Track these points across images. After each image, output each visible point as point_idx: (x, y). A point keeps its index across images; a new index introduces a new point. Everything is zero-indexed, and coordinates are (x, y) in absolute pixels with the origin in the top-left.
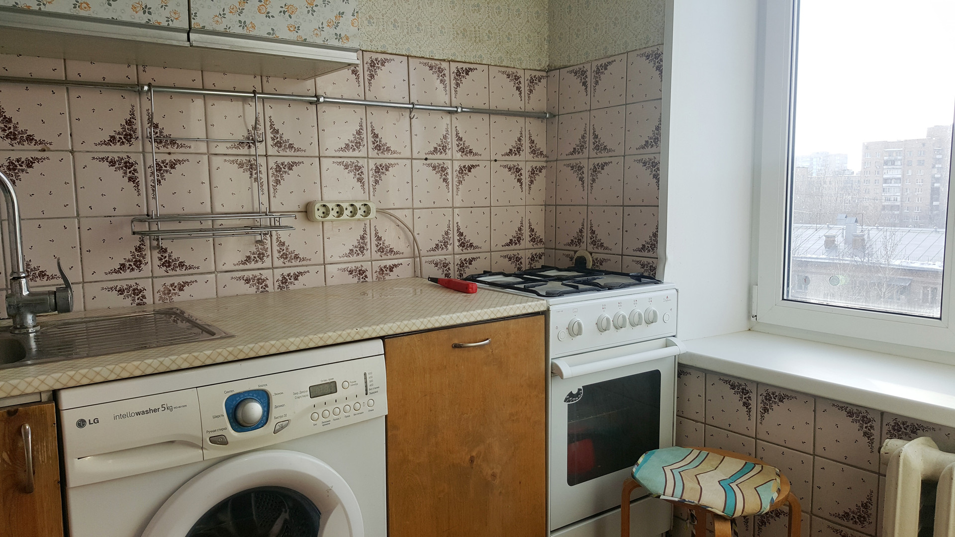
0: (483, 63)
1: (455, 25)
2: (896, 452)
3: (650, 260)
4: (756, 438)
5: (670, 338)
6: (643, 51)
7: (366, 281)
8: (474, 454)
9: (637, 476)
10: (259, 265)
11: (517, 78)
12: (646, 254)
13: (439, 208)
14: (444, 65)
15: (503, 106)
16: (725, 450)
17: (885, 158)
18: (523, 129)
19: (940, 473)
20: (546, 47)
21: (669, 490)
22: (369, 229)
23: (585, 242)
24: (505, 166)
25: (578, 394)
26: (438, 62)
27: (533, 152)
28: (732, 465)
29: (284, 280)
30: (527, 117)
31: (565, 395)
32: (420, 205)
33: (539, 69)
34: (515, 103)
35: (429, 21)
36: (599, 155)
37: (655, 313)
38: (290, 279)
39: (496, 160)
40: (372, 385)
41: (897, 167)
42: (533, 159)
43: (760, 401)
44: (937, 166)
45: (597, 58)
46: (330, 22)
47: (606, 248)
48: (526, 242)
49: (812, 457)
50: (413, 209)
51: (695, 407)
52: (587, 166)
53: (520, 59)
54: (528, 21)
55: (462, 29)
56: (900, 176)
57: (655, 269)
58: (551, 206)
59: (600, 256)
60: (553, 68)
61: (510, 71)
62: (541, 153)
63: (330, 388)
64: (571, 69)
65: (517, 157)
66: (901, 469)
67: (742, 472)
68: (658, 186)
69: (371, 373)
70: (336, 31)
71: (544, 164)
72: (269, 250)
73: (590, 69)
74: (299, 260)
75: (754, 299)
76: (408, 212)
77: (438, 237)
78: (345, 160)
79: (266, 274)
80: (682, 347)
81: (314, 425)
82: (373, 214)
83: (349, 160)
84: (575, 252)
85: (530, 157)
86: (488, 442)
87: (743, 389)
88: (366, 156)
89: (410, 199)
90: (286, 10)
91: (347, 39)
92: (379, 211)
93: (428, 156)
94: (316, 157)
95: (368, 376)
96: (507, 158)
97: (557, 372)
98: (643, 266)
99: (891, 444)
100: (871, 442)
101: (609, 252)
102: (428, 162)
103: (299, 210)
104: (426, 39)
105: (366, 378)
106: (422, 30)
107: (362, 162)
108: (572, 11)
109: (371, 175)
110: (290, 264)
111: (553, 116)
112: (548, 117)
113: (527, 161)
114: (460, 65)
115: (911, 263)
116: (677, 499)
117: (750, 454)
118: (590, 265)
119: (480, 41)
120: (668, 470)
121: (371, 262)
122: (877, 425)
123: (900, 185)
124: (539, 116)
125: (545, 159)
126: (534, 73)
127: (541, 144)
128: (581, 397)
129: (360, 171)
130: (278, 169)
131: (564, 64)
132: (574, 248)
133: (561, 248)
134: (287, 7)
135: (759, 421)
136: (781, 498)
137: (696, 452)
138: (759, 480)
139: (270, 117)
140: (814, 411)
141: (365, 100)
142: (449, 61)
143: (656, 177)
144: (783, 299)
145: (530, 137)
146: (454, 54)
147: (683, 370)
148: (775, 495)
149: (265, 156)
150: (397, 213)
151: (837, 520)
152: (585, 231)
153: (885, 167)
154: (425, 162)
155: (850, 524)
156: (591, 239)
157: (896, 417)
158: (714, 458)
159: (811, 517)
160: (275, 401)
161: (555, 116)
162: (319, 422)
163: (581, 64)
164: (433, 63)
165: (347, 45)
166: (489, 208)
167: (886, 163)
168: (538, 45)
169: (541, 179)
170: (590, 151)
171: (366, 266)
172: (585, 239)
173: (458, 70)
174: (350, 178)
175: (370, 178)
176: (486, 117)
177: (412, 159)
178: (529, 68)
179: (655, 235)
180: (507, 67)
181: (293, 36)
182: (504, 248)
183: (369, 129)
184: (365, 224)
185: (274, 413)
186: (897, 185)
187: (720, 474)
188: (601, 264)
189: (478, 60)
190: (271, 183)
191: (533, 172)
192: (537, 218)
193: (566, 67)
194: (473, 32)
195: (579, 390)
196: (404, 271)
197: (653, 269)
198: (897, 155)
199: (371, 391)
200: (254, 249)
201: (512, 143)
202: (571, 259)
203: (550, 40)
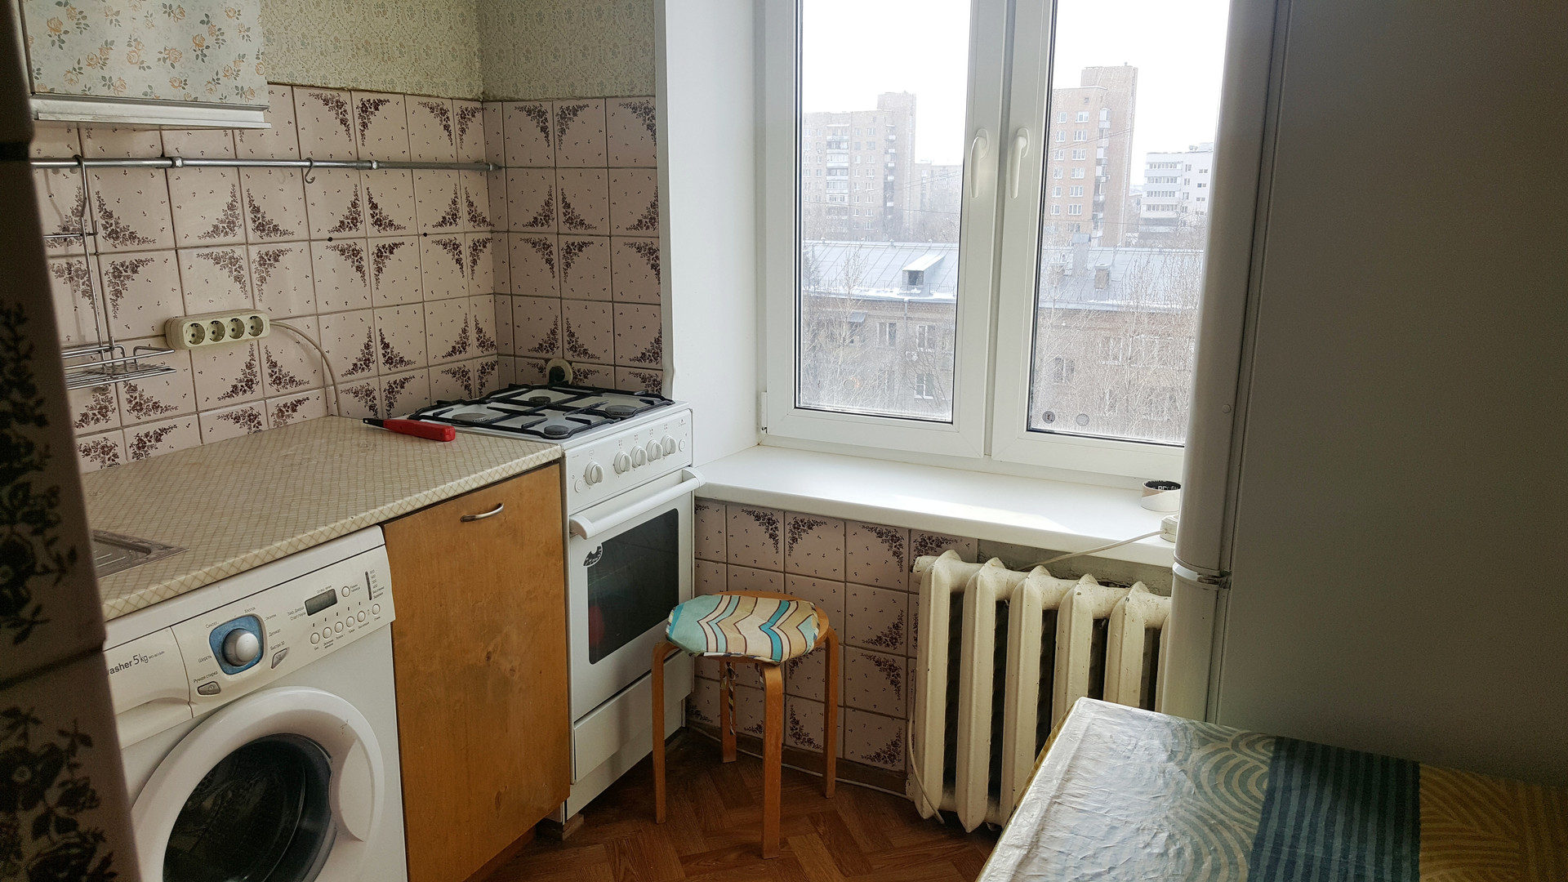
0: (396, 91)
1: (354, 36)
2: (928, 570)
3: (653, 373)
4: (785, 572)
5: (686, 469)
6: (628, 100)
7: (260, 430)
8: (490, 649)
9: (673, 637)
10: (102, 425)
11: (443, 112)
12: (646, 364)
13: (354, 310)
14: (344, 97)
15: (429, 154)
16: (755, 591)
17: (829, 138)
18: (458, 187)
19: (965, 585)
20: (478, 65)
21: (712, 646)
22: (257, 351)
23: (561, 347)
24: (438, 242)
25: (598, 553)
26: (334, 93)
27: (473, 219)
28: (768, 606)
29: (141, 444)
30: (461, 169)
31: (584, 558)
32: (327, 309)
33: (470, 97)
34: (441, 147)
35: (316, 31)
36: (574, 231)
37: (672, 442)
38: (150, 441)
39: (425, 235)
40: (376, 586)
41: (844, 151)
42: (473, 229)
43: (787, 531)
44: (890, 151)
45: (560, 96)
46: (228, 71)
47: (592, 356)
48: (473, 349)
49: (843, 584)
50: (318, 315)
51: (715, 546)
52: (557, 245)
53: (444, 84)
54: (451, 28)
55: (363, 41)
56: (846, 165)
57: (660, 383)
58: (503, 295)
59: (583, 367)
60: (492, 99)
61: (433, 101)
62: (484, 220)
63: (329, 599)
64: (521, 104)
65: (453, 228)
66: (933, 586)
67: (779, 613)
68: (659, 280)
69: (373, 571)
70: (236, 83)
71: (489, 236)
72: (115, 400)
73: (552, 113)
74: (160, 411)
75: (764, 409)
76: (311, 321)
77: (356, 353)
78: (215, 250)
79: (113, 437)
80: (699, 480)
81: (316, 649)
82: (267, 331)
83: (220, 250)
84: (547, 361)
85: (470, 226)
86: (505, 631)
87: (769, 519)
88: (244, 241)
89: (312, 301)
90: (166, 56)
91: (252, 93)
92: (274, 323)
93: (334, 235)
94: (172, 249)
95: (370, 576)
96: (440, 230)
97: (578, 531)
98: (644, 380)
99: (923, 561)
100: (901, 561)
101: (596, 361)
102: (333, 243)
103: (154, 333)
104: (314, 58)
105: (368, 579)
106: (308, 44)
107: (239, 252)
108: (517, 23)
109: (253, 270)
110: (147, 418)
111: (498, 168)
112: (490, 167)
113: (466, 232)
114: (366, 96)
115: (865, 290)
116: (722, 654)
117: (779, 591)
118: (569, 377)
119: (389, 58)
120: (703, 623)
121: (264, 400)
122: (905, 543)
123: (847, 178)
124: (478, 166)
125: (489, 228)
126: (465, 104)
127: (482, 207)
128: (600, 556)
129: (237, 266)
130: (117, 273)
131: (509, 95)
132: (544, 355)
133: (523, 355)
134: (167, 52)
135: (787, 553)
136: (823, 633)
137: (726, 598)
138: (798, 617)
139: (98, 193)
140: (845, 535)
141: (236, 159)
142: (350, 91)
143: (655, 267)
144: (795, 407)
145: (468, 197)
146: (355, 80)
147: (700, 503)
148: (817, 631)
149: (95, 254)
150: (298, 324)
151: (871, 646)
152: (559, 332)
153: (828, 151)
154: (329, 243)
155: (883, 648)
156: (569, 343)
157: (922, 533)
158: (747, 602)
159: (844, 647)
160: (269, 627)
161: (500, 168)
162: (321, 645)
163: (536, 100)
164: (327, 94)
165: (251, 103)
166: (421, 304)
167: (829, 144)
168: (467, 63)
169: (485, 256)
170: (558, 222)
171: (258, 407)
172: (560, 344)
173: (363, 104)
174: (224, 277)
175: (253, 275)
176: (407, 172)
177: (310, 240)
178: (457, 96)
179: (658, 341)
180: (429, 96)
181: (178, 94)
182: (446, 360)
183: (246, 201)
184: (252, 345)
185: (270, 642)
186: (843, 178)
187: (757, 619)
188: (586, 378)
189: (389, 88)
190: (108, 296)
191: (476, 248)
192: (483, 312)
193: (512, 100)
194: (379, 46)
195: (599, 548)
196: (312, 410)
197: (658, 384)
198: (842, 134)
199: (376, 594)
200: (91, 402)
201: (444, 208)
202: (541, 370)
203: (483, 55)
